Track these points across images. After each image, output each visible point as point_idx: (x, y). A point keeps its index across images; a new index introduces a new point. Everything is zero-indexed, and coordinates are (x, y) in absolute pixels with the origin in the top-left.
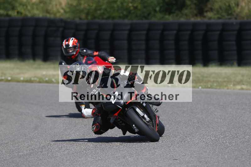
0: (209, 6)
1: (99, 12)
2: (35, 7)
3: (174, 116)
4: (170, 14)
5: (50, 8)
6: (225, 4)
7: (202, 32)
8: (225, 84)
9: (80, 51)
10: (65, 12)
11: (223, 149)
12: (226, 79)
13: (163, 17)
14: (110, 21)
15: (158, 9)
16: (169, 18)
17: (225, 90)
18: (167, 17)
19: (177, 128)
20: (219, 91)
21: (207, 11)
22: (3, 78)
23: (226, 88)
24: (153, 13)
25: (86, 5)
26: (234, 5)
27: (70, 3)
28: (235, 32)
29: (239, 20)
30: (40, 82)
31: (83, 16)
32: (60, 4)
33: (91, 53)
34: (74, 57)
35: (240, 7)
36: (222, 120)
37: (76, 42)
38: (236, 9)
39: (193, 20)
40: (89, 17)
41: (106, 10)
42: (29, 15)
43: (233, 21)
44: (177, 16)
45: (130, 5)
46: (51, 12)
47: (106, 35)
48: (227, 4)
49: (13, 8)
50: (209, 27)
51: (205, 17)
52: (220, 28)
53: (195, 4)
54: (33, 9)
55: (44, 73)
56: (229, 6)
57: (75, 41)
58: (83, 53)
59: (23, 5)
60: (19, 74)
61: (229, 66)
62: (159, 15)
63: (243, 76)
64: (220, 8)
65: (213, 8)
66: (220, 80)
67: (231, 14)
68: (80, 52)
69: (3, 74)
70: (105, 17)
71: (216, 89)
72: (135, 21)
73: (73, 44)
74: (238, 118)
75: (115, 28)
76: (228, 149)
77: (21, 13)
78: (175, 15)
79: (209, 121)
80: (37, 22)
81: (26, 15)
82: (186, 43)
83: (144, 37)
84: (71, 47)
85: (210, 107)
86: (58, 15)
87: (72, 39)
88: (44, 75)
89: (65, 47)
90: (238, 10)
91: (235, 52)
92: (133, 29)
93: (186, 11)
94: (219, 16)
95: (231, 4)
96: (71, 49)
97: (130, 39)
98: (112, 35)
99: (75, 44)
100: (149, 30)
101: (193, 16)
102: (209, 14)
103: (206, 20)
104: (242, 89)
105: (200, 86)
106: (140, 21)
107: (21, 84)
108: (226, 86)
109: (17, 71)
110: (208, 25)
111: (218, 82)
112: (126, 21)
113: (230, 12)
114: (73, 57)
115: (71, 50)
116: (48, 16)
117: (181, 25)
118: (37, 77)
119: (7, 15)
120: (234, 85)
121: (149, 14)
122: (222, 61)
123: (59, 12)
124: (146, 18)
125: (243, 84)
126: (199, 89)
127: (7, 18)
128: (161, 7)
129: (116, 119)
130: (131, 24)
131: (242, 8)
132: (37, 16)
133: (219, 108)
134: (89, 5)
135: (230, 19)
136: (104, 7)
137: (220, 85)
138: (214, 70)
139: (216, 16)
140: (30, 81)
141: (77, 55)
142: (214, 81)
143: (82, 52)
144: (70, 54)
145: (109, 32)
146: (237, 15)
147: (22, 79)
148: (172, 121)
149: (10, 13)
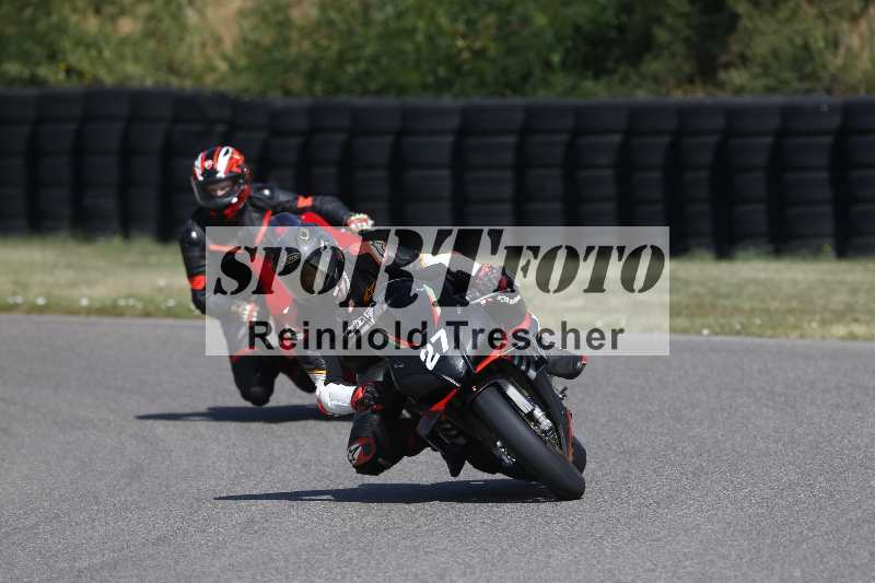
0: (736, 48)
1: (350, 69)
2: (128, 51)
3: (616, 432)
4: (597, 76)
5: (181, 53)
6: (791, 41)
7: (713, 140)
8: (791, 319)
9: (252, 194)
10: (233, 67)
11: (785, 547)
12: (794, 304)
13: (574, 88)
14: (390, 101)
15: (556, 58)
16: (597, 92)
17: (792, 340)
18: (589, 84)
19: (626, 475)
20: (772, 342)
21: (727, 66)
22: (19, 299)
23: (794, 335)
24: (537, 71)
25: (306, 45)
26: (821, 44)
27: (252, 37)
28: (827, 140)
29: (838, 98)
30: (147, 314)
31: (297, 83)
32: (218, 41)
33: (288, 202)
34: (232, 212)
35: (842, 51)
36: (780, 444)
37: (241, 163)
38: (828, 56)
39: (678, 96)
40: (318, 88)
41: (375, 60)
42: (108, 79)
43: (820, 98)
44: (623, 81)
45: (460, 43)
46: (184, 69)
47: (378, 149)
48: (799, 41)
49: (53, 56)
50: (735, 120)
51: (721, 86)
52: (774, 122)
53: (687, 40)
54: (121, 57)
55: (162, 282)
56: (806, 47)
57: (237, 157)
58: (260, 199)
59: (88, 46)
60: (73, 285)
61: (804, 258)
62: (561, 81)
63: (854, 291)
64: (775, 53)
65: (749, 53)
66: (775, 305)
67: (812, 76)
68: (250, 197)
69: (22, 286)
70: (373, 86)
71: (761, 336)
72: (478, 100)
73: (229, 170)
74: (839, 438)
75: (408, 124)
76: (805, 546)
77: (81, 74)
78: (616, 78)
79: (739, 449)
80: (137, 103)
81: (97, 81)
82: (656, 175)
83: (508, 157)
84: (221, 180)
85: (739, 401)
86: (209, 80)
87: (227, 152)
88: (161, 290)
89: (201, 178)
90: (836, 61)
91: (828, 209)
92: (470, 126)
93: (653, 66)
94: (771, 82)
95: (811, 41)
96: (222, 185)
97: (459, 163)
98: (397, 149)
99: (235, 169)
100: (525, 132)
101: (679, 84)
102: (737, 77)
103: (724, 97)
104: (853, 337)
105: (704, 327)
106: (496, 101)
107: (82, 319)
108: (795, 327)
109: (66, 275)
110: (733, 114)
111: (767, 311)
112: (447, 101)
113: (808, 69)
114: (227, 211)
115: (222, 189)
116: (174, 82)
117: (637, 113)
118: (139, 298)
119: (34, 81)
120: (824, 323)
121: (526, 77)
122: (783, 240)
123: (212, 69)
124: (516, 90)
125: (856, 320)
126: (701, 338)
127: (33, 91)
128: (567, 52)
129: (439, 422)
130: (465, 113)
131: (852, 54)
132: (135, 84)
133: (770, 404)
134: (316, 45)
135: (808, 91)
136: (368, 51)
137: (774, 322)
138: (753, 272)
139: (761, 83)
140: (111, 310)
141: (241, 207)
142: (752, 310)
143: (257, 195)
144: (219, 201)
145: (389, 139)
146: (834, 78)
147: (85, 302)
148: (609, 449)
149: (43, 71)
